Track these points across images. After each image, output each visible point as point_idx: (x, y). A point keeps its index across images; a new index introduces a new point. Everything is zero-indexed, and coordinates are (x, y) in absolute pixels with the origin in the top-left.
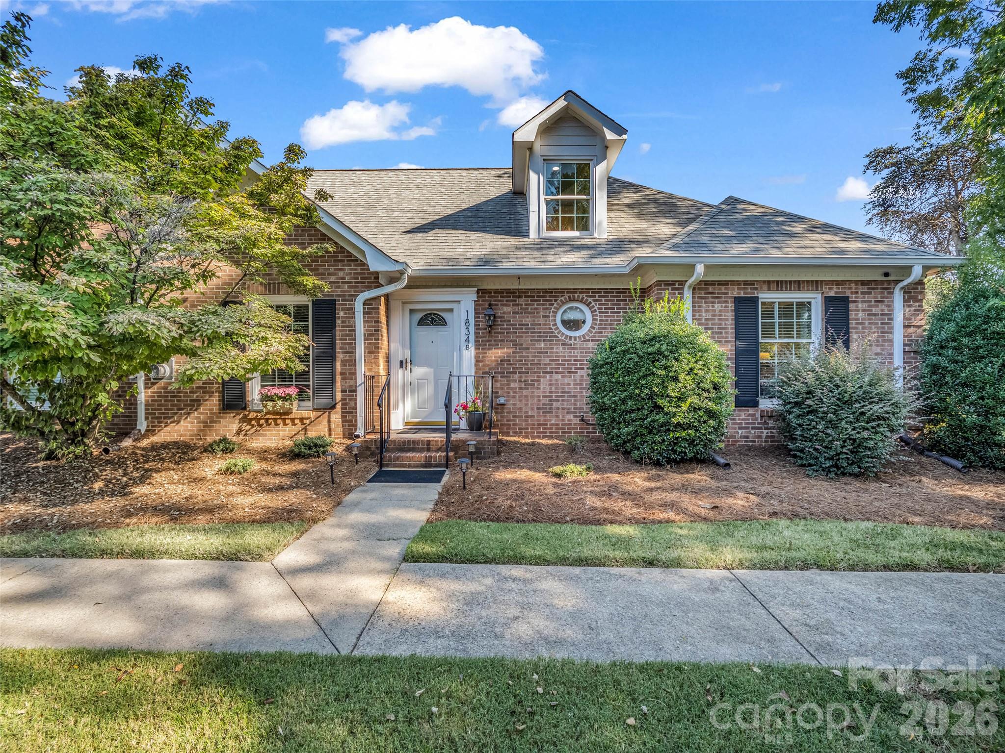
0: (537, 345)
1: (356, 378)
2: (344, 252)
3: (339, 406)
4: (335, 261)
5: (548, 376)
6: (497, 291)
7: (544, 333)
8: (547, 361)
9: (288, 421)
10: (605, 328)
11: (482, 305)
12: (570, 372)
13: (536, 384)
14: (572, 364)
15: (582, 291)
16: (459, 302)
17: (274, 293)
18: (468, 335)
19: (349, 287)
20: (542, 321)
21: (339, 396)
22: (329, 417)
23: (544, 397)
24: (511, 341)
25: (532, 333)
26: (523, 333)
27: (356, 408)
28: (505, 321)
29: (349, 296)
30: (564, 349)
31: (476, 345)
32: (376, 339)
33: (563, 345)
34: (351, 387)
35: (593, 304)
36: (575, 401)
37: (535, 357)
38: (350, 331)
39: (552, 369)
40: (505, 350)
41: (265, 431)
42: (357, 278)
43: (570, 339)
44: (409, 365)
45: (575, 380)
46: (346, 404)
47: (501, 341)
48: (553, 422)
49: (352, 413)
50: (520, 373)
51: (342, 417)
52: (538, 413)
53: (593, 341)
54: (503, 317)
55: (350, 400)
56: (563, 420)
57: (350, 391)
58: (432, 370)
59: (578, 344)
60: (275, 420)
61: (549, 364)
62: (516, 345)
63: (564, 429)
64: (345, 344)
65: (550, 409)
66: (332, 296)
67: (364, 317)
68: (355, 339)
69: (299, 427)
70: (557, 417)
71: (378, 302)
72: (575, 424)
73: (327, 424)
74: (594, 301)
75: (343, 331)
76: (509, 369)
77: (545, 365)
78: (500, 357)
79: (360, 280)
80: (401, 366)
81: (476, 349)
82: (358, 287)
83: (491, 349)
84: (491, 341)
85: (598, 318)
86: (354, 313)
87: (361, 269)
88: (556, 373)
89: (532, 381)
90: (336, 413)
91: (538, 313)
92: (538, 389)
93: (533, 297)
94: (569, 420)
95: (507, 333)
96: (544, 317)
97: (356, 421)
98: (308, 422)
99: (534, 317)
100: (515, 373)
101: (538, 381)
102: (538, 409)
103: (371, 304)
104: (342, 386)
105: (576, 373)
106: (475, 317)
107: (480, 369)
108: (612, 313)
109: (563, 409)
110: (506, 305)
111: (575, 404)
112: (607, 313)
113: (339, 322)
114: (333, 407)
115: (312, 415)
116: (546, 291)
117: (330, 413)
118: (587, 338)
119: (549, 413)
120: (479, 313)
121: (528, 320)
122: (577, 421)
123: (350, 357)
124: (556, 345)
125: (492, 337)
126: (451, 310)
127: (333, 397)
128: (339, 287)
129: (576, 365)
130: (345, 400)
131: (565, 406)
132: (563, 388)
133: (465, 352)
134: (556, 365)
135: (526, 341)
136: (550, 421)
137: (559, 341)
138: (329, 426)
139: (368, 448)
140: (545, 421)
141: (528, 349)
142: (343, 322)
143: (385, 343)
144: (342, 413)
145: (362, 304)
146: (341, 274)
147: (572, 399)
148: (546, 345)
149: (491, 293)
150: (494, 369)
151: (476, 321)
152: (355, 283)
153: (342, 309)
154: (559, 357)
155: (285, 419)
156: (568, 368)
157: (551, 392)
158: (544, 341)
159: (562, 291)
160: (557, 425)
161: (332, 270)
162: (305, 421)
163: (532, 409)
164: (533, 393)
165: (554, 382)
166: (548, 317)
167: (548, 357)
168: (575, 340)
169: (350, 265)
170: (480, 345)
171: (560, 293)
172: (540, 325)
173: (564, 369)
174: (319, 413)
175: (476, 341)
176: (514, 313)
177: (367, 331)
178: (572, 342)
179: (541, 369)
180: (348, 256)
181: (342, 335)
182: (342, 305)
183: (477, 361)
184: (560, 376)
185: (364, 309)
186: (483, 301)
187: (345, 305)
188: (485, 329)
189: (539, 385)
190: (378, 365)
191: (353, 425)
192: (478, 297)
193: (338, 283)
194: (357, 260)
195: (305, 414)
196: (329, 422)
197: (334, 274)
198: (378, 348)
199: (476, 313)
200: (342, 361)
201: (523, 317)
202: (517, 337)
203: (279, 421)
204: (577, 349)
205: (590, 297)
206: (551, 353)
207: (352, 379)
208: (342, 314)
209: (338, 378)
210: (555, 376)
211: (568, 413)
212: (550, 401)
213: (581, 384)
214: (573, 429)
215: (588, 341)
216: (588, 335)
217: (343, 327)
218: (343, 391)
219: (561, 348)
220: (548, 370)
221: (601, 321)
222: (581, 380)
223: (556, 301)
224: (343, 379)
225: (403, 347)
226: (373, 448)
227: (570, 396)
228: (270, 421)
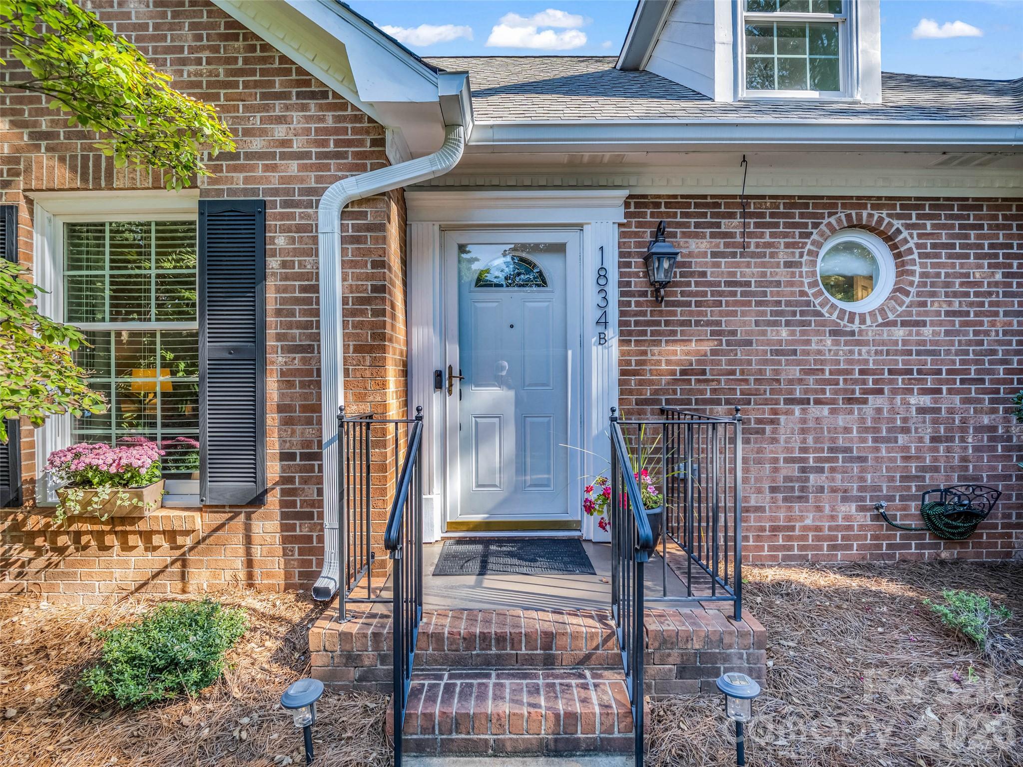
0: (772, 333)
1: (320, 422)
2: (288, 72)
3: (273, 499)
4: (264, 96)
5: (797, 409)
6: (673, 201)
7: (788, 303)
8: (795, 372)
9: (133, 540)
10: (933, 294)
11: (636, 235)
12: (850, 401)
13: (768, 428)
14: (855, 382)
15: (879, 203)
16: (580, 227)
17: (97, 187)
18: (603, 308)
19: (303, 168)
20: (782, 274)
21: (273, 470)
22: (248, 528)
23: (787, 460)
24: (709, 323)
25: (758, 303)
26: (736, 303)
27: (320, 504)
28: (692, 274)
29: (303, 191)
30: (836, 343)
31: (622, 333)
32: (376, 313)
33: (833, 333)
34: (307, 444)
35: (905, 234)
36: (863, 470)
37: (766, 362)
38: (304, 289)
39: (806, 391)
40: (693, 346)
41: (73, 565)
42: (324, 143)
43: (851, 320)
44: (456, 382)
45: (862, 420)
46: (293, 492)
47: (683, 323)
48: (808, 522)
49: (310, 516)
50: (728, 402)
51: (284, 528)
52: (774, 500)
53: (904, 324)
54: (689, 264)
55: (304, 481)
56: (833, 518)
57: (304, 456)
58: (511, 394)
59: (871, 331)
60: (99, 536)
61: (800, 381)
62: (720, 333)
63: (835, 538)
64: (290, 326)
65: (803, 489)
66: (255, 192)
67: (344, 251)
68: (317, 313)
69: (165, 554)
70: (819, 509)
71: (381, 206)
72: (861, 527)
73: (241, 550)
74: (908, 227)
75: (285, 289)
76: (702, 392)
77: (791, 382)
78: (679, 363)
79: (331, 148)
80: (438, 385)
81: (622, 342)
82: (327, 168)
83: (658, 343)
84: (658, 323)
85: (918, 269)
86: (315, 240)
87: (338, 119)
88: (818, 402)
89: (759, 421)
90: (266, 517)
91: (772, 255)
92: (774, 440)
93: (762, 215)
94: (847, 518)
95: (698, 304)
96: (788, 264)
97: (321, 539)
98: (189, 541)
99: (763, 265)
100: (718, 402)
101: (772, 422)
102: (773, 490)
103: (364, 215)
104: (283, 442)
105: (865, 401)
106: (621, 265)
107: (631, 392)
108: (949, 256)
109: (834, 490)
110: (696, 236)
111: (862, 479)
112: (938, 256)
113: (273, 264)
114: (258, 501)
115: (200, 522)
116: (792, 202)
117: (248, 517)
118: (891, 317)
119: (800, 499)
120: (629, 255)
121: (749, 272)
122: (865, 519)
123: (304, 361)
124: (817, 333)
125: (661, 313)
126: (559, 249)
127: (255, 472)
128: (274, 168)
129: (864, 382)
130: (291, 480)
131: (838, 483)
132: (833, 440)
133: (596, 352)
134: (817, 382)
135: (744, 323)
136: (802, 518)
137: (823, 324)
138: (248, 552)
139: (351, 659)
140: (790, 519)
141: (749, 343)
142: (284, 264)
143: (400, 325)
144: (284, 516)
145: (336, 214)
146: (280, 132)
147: (856, 467)
148: (793, 333)
149: (658, 205)
150: (665, 392)
151: (622, 275)
152: (320, 156)
153: (284, 229)
154: (822, 362)
155: (125, 534)
156: (845, 391)
157: (804, 450)
158: (788, 323)
159: (831, 203)
160: (818, 529)
161: (256, 121)
162: (180, 540)
163: (759, 491)
164: (760, 451)
165: (811, 424)
166: (798, 264)
167: (798, 363)
168: (863, 321)
169: (304, 108)
170: (630, 333)
171: (824, 206)
172: (778, 283)
173: (836, 392)
174: (221, 518)
175: (621, 323)
176: (714, 255)
177: (351, 289)
178: (856, 326)
179: (780, 392)
180: (299, 83)
181: (284, 301)
182: (283, 217)
183: (623, 373)
184: (825, 410)
185: (343, 228)
186: (639, 225)
187: (291, 216)
188: (644, 294)
189: (774, 431)
190: (384, 385)
191: (311, 551)
192: (627, 215)
193: (273, 156)
194: (324, 95)
195: (177, 518)
196: (248, 540)
197: (263, 132)
198: (383, 337)
199: (622, 255)
200: (283, 373)
201: (738, 265)
202: (721, 314)
203: (110, 540)
204: (865, 343)
205: (899, 217)
206: (807, 353)
207: (309, 422)
208: (281, 241)
209: (272, 419)
210: (814, 411)
211: (845, 499)
212: (803, 470)
213: (876, 430)
214: (857, 538)
215: (893, 324)
216: (893, 310)
217: (286, 277)
218: (286, 456)
219: (829, 341)
220: (798, 395)
221: (923, 275)
222: (876, 420)
223: (816, 226)
224: (287, 422)
225: (444, 336)
226: (369, 657)
227: (852, 460)
228: (84, 539)
